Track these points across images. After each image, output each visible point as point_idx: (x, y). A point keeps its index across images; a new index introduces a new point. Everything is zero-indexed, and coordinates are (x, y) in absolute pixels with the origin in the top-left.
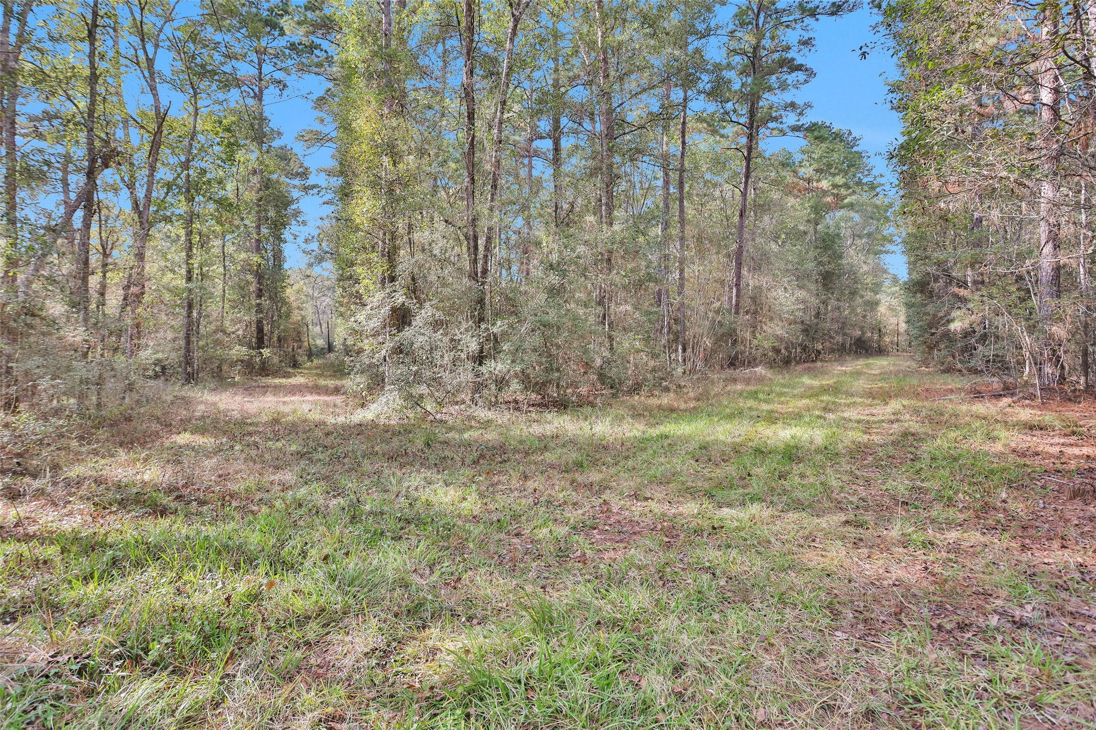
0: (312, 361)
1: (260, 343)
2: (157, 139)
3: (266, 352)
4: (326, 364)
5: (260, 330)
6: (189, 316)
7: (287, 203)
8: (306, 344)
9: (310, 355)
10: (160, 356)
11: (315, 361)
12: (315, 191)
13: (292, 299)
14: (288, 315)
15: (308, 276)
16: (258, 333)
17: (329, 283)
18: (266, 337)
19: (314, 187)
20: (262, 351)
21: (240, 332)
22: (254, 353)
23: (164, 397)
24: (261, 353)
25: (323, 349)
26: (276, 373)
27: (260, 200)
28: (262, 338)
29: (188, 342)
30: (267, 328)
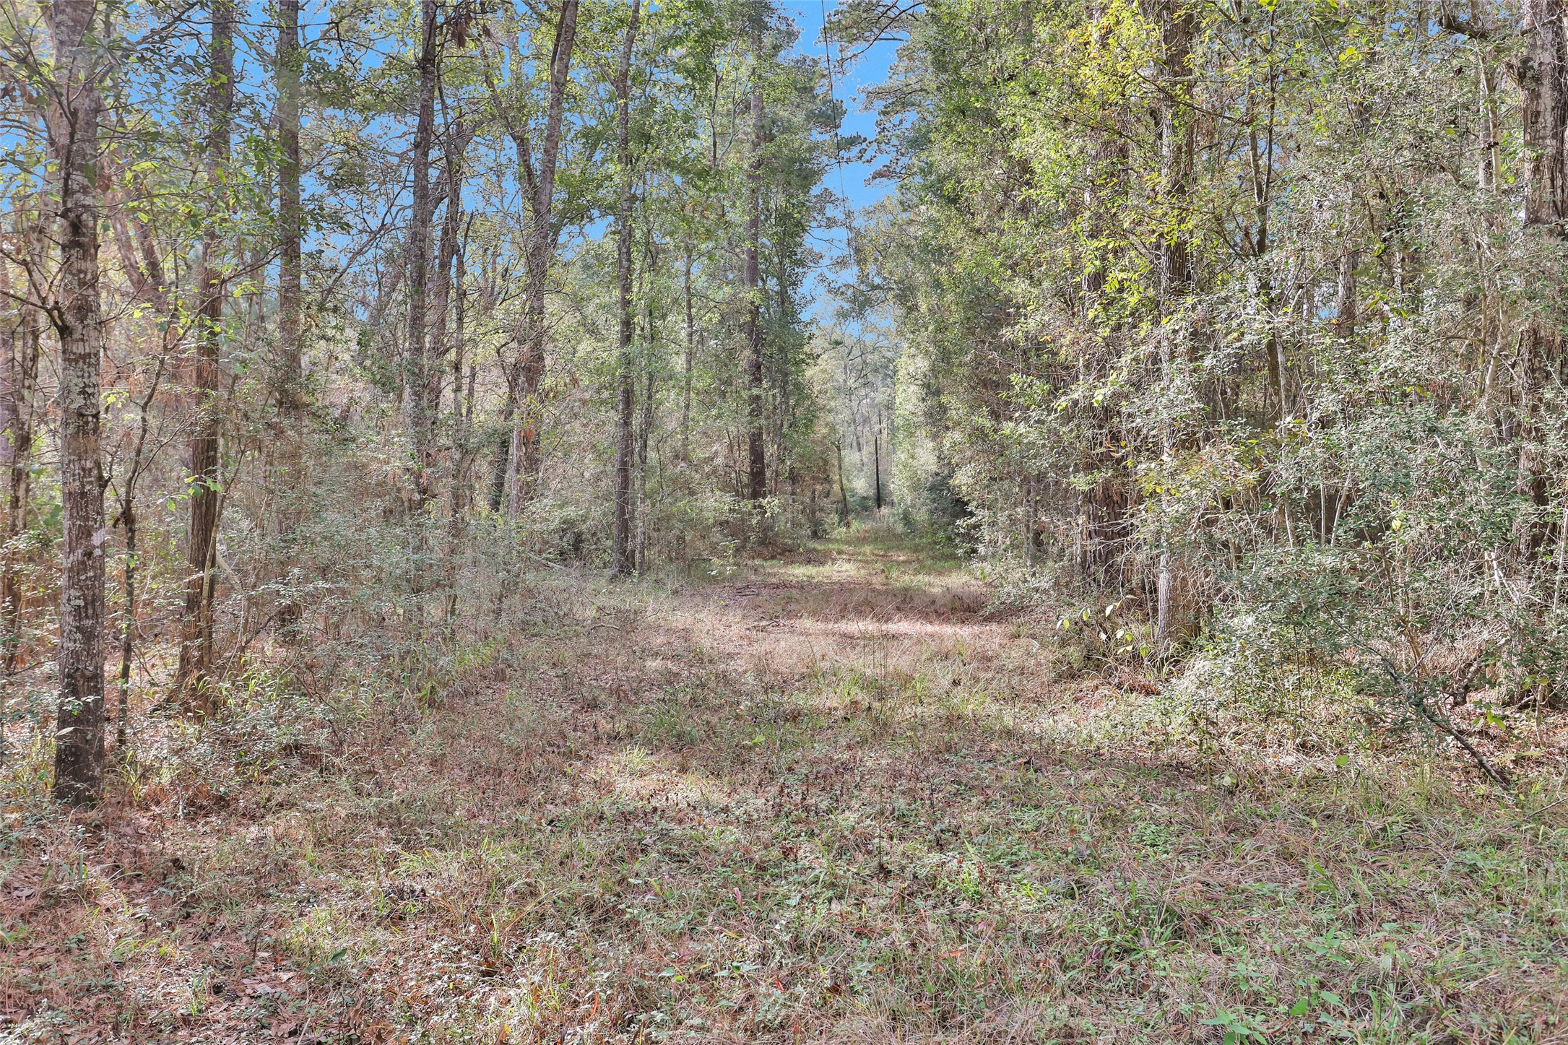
0: (848, 525)
1: (757, 485)
2: (568, 20)
3: (772, 503)
4: (876, 531)
5: (757, 456)
6: (627, 423)
7: (808, 177)
8: (836, 487)
9: (844, 512)
10: (571, 512)
11: (855, 525)
12: (855, 150)
13: (816, 388)
14: (810, 422)
15: (838, 343)
16: (753, 462)
17: (876, 356)
18: (768, 473)
19: (852, 142)
20: (764, 502)
21: (720, 461)
22: (747, 505)
23: (579, 612)
24: (761, 506)
25: (864, 498)
26: (787, 553)
27: (758, 165)
28: (762, 473)
29: (626, 483)
30: (770, 450)
